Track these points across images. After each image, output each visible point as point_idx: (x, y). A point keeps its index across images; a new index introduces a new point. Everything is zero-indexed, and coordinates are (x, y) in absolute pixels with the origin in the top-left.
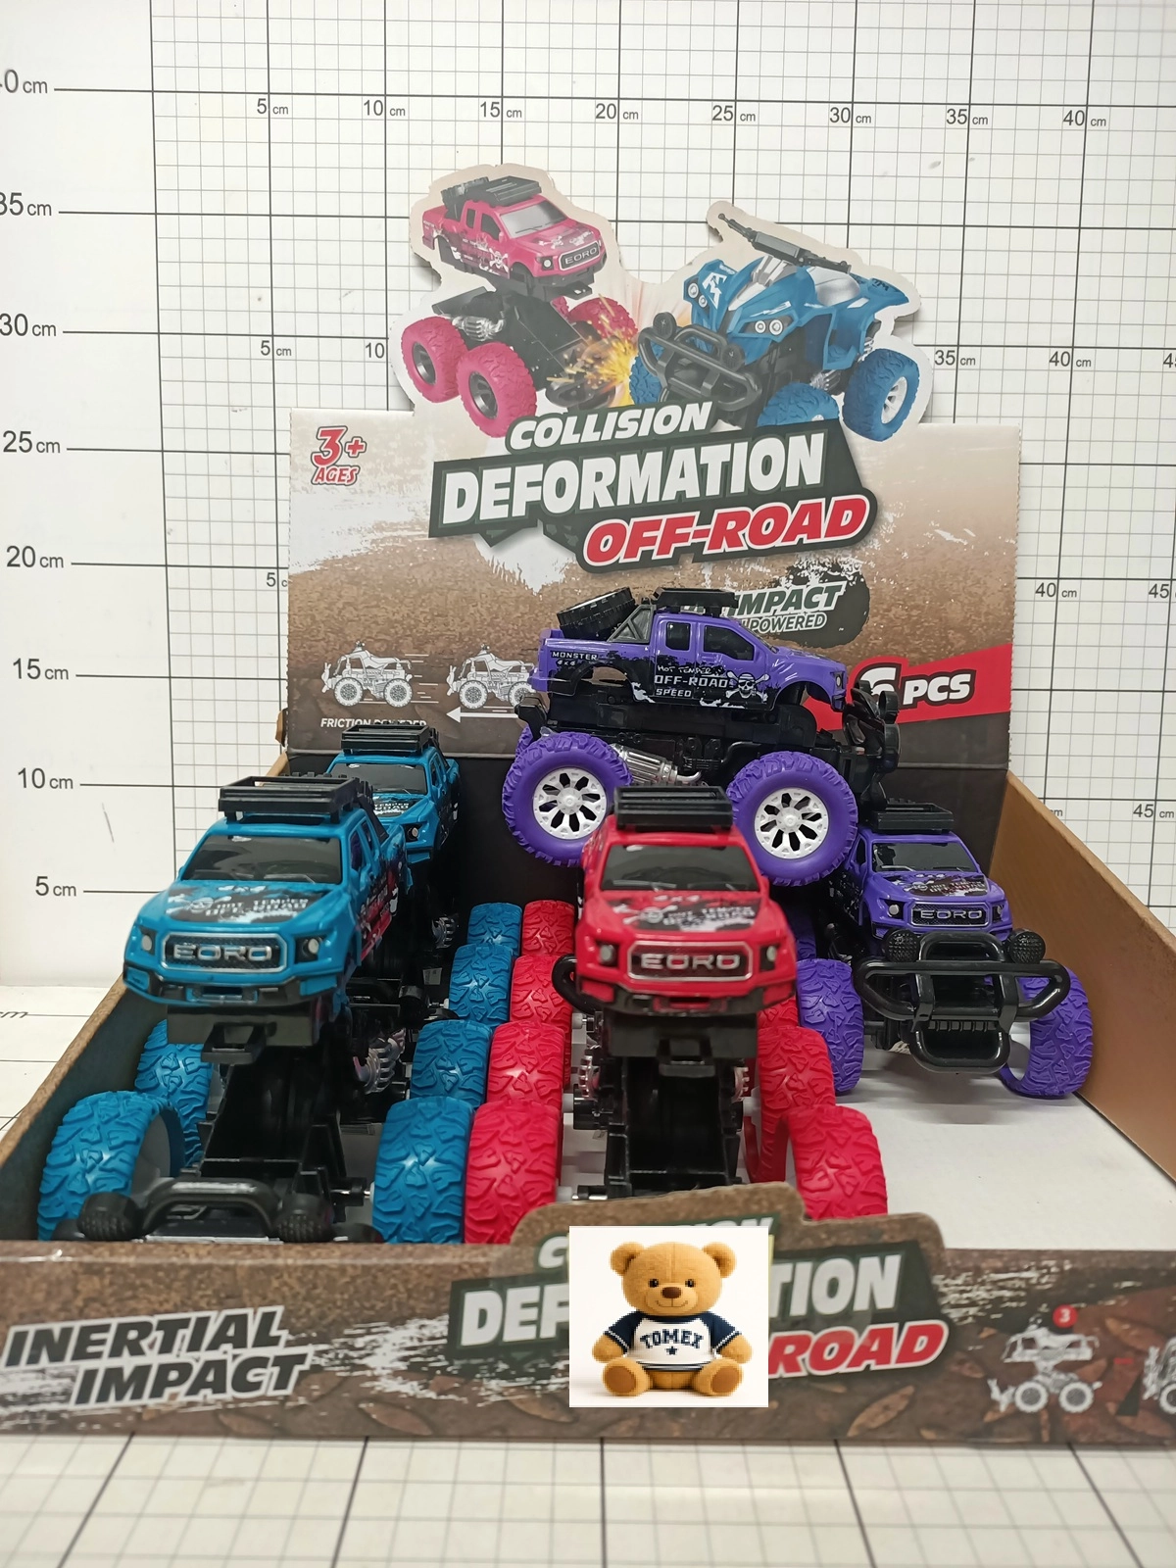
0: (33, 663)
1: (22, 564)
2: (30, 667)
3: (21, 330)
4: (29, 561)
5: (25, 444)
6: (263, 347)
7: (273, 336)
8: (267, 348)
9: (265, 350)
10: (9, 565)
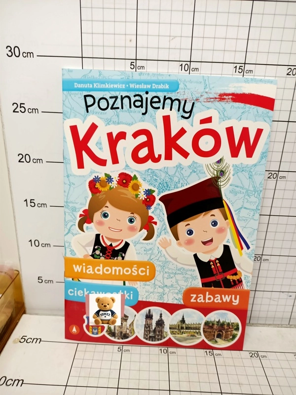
0: (32, 201)
1: (25, 161)
2: (31, 202)
3: (17, 55)
4: (28, 160)
5: (23, 110)
6: (131, 65)
7: (136, 60)
8: (133, 66)
9: (132, 67)
10: (19, 161)
